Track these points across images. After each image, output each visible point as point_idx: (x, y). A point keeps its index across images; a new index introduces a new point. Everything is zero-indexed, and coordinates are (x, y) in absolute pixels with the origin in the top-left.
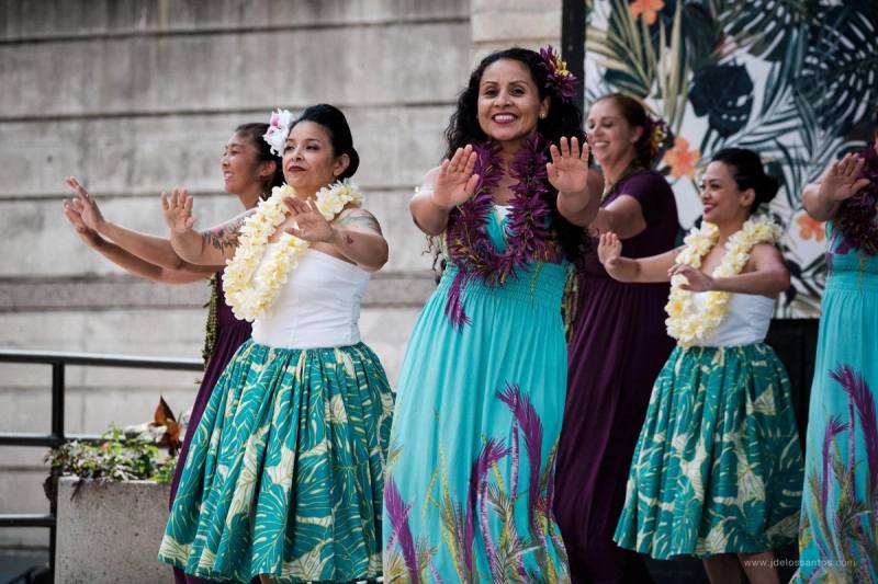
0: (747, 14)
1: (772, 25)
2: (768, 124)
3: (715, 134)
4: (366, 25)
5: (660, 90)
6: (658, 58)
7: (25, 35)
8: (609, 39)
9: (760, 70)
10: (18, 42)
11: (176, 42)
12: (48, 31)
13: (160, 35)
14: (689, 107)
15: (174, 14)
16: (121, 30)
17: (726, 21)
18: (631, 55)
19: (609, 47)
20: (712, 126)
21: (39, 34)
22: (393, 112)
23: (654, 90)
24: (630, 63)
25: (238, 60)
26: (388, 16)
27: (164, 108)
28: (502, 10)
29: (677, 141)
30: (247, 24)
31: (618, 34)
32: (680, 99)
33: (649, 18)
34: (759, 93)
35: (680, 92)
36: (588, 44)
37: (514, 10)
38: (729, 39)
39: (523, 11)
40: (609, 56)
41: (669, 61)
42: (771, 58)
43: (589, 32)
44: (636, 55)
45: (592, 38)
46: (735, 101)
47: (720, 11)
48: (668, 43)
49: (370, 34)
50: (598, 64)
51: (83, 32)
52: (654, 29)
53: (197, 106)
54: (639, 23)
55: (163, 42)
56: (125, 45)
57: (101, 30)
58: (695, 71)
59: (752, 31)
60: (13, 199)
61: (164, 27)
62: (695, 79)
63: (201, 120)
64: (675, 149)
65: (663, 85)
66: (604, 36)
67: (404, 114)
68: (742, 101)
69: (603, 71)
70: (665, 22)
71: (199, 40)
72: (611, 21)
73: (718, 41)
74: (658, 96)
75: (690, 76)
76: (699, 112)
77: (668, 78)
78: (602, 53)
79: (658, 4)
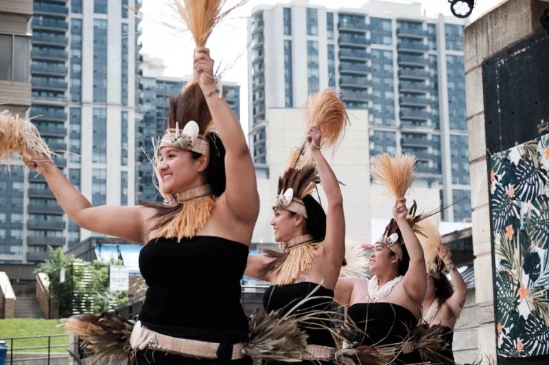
0: (536, 231)
1: (544, 234)
2: (546, 274)
3: (531, 281)
6: (514, 253)
8: (501, 248)
9: (542, 253)
14: (523, 271)
17: (531, 235)
19: (501, 251)
20: (530, 278)
23: (514, 266)
24: (507, 257)
29: (521, 285)
31: (503, 246)
32: (521, 268)
33: (511, 239)
34: (542, 262)
35: (520, 265)
36: (496, 251)
38: (533, 242)
40: (501, 255)
41: (517, 251)
42: (544, 248)
43: (496, 246)
44: (508, 253)
45: (496, 249)
46: (536, 266)
47: (529, 232)
48: (516, 247)
50: (498, 258)
52: (512, 242)
54: (508, 241)
58: (524, 257)
59: (539, 238)
64: (521, 288)
65: (516, 263)
66: (499, 247)
68: (538, 266)
69: (500, 261)
70: (515, 238)
72: (501, 241)
73: (529, 244)
74: (515, 268)
75: (523, 259)
76: (526, 273)
77: (517, 261)
78: (499, 254)
79: (513, 232)
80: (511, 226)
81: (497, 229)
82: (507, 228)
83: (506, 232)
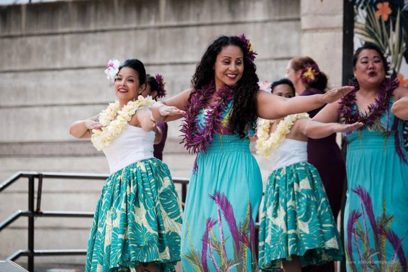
4: (256, 22)
5: (390, 52)
6: (389, 36)
7: (99, 28)
8: (366, 28)
10: (95, 32)
11: (168, 31)
12: (109, 26)
13: (160, 28)
14: (404, 60)
15: (167, 18)
16: (143, 25)
18: (376, 35)
19: (366, 31)
21: (104, 28)
22: (269, 63)
23: (387, 51)
24: (376, 39)
25: (197, 39)
26: (266, 18)
27: (163, 61)
28: (315, 15)
29: (398, 75)
30: (201, 22)
31: (370, 25)
32: (399, 56)
33: (385, 18)
35: (399, 52)
36: (355, 30)
37: (321, 14)
39: (325, 15)
40: (366, 36)
41: (394, 38)
43: (356, 25)
44: (379, 35)
45: (357, 27)
48: (394, 30)
49: (258, 26)
50: (361, 40)
51: (125, 26)
52: (387, 23)
53: (178, 60)
54: (380, 20)
55: (162, 31)
56: (144, 33)
57: (134, 25)
58: (406, 43)
60: (94, 104)
61: (163, 23)
62: (406, 46)
63: (180, 67)
65: (391, 48)
66: (364, 27)
67: (274, 63)
69: (364, 43)
70: (392, 19)
71: (179, 30)
72: (367, 19)
74: (389, 54)
75: (404, 45)
77: (394, 46)
78: (362, 34)
79: (389, 11)
80: (386, 4)
81: (361, 5)
82: (379, 6)
83: (377, 9)
